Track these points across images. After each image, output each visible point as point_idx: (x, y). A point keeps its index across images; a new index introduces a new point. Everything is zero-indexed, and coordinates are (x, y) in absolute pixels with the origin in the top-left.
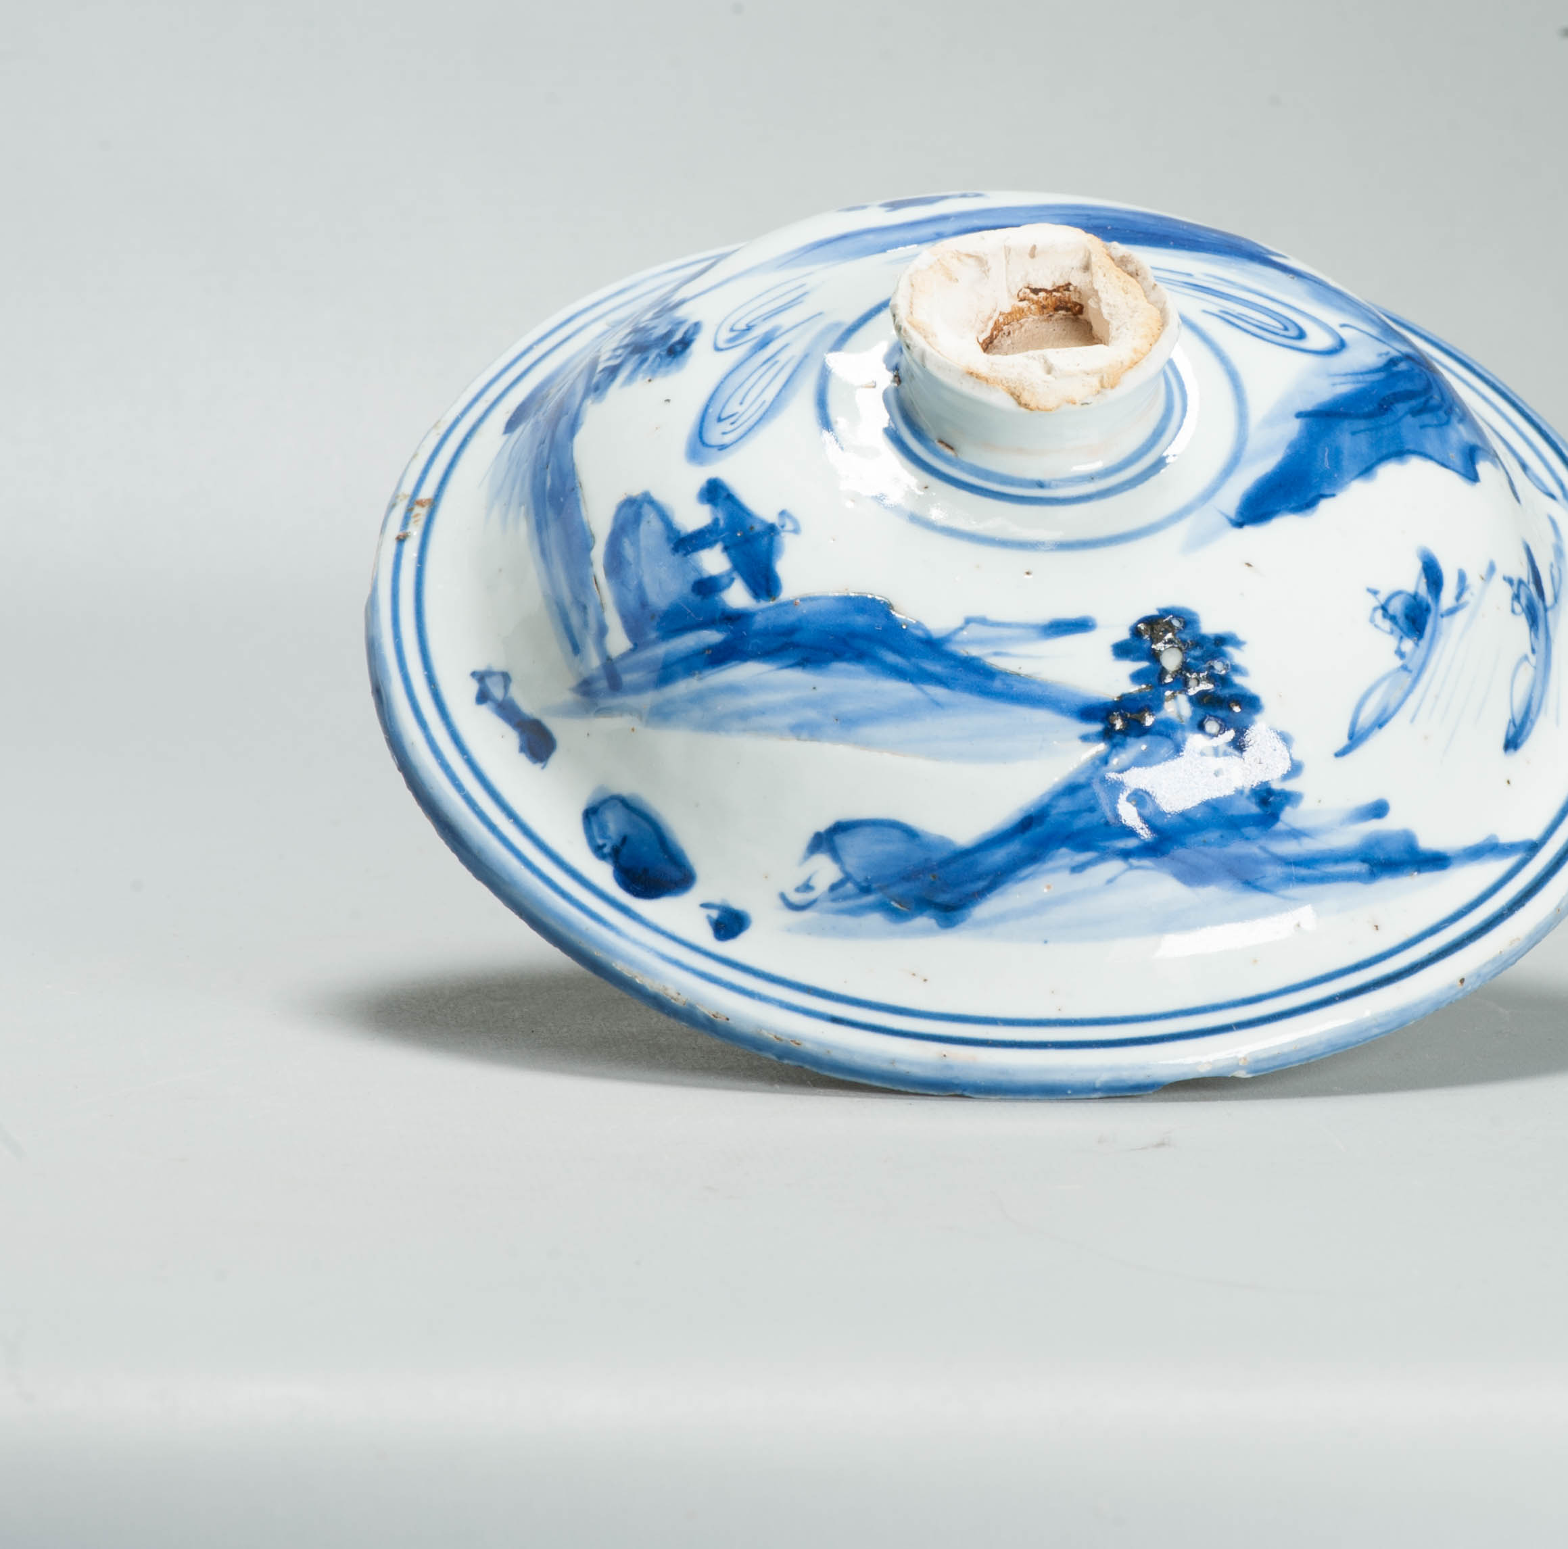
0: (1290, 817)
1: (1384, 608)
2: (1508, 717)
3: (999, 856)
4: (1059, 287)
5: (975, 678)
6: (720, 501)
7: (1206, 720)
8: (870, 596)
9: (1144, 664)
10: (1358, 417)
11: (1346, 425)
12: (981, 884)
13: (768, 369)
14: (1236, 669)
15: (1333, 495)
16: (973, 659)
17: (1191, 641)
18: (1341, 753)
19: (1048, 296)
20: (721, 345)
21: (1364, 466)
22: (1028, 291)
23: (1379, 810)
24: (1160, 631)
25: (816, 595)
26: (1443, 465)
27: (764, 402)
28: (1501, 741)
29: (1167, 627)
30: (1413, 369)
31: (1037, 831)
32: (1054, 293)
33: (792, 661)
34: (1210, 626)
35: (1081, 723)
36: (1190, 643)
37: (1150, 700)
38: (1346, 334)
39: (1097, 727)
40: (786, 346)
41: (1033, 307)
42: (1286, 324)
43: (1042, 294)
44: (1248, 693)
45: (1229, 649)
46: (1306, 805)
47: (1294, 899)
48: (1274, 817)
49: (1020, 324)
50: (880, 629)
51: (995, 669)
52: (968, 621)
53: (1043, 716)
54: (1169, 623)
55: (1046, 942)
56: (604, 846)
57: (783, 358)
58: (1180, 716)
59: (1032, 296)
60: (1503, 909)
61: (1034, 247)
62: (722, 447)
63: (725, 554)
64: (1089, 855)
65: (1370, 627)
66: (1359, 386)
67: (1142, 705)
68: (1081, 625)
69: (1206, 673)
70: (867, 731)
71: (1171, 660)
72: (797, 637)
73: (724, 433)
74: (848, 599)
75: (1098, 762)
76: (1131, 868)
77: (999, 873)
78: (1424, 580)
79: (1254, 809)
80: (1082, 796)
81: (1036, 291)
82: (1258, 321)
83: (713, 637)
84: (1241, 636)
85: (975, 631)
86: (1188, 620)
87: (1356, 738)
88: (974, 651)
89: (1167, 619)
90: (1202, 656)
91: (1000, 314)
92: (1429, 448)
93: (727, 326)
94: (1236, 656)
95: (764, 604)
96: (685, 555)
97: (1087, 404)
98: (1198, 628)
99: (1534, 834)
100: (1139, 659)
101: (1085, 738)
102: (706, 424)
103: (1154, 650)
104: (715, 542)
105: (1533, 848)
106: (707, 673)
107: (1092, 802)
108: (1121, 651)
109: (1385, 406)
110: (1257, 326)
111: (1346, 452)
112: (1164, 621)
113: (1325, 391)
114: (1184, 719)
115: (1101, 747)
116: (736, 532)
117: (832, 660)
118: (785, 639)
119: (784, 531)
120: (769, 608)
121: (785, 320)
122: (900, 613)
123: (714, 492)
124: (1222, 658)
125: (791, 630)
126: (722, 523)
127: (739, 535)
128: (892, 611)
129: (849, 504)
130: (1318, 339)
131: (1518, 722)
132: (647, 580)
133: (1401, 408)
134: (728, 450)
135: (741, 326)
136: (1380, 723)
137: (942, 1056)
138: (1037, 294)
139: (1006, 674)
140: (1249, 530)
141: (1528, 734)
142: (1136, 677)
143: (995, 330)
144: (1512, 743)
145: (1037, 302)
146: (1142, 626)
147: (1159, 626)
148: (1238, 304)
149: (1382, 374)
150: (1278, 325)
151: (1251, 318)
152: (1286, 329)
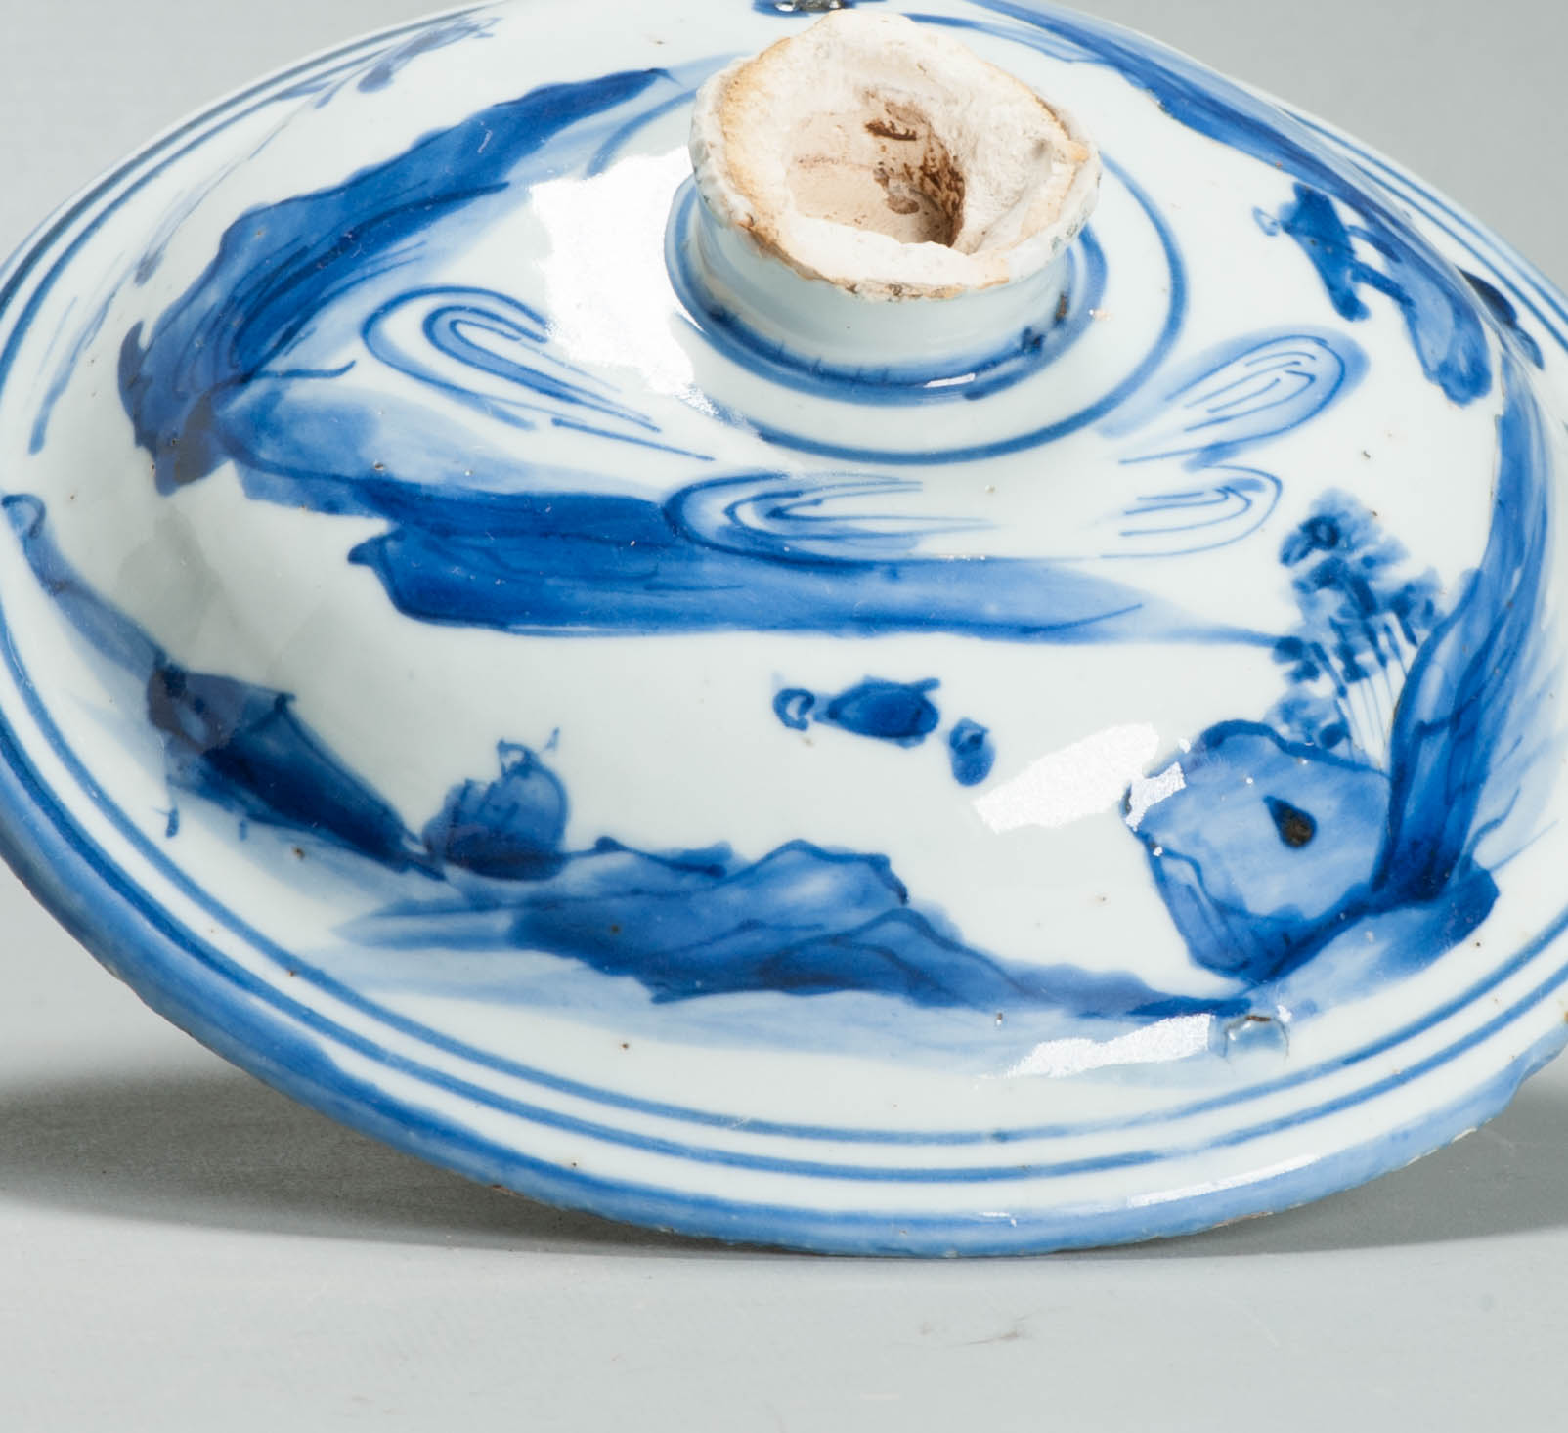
6: (1343, 292)
10: (404, 208)
11: (430, 191)
13: (1227, 406)
15: (498, 105)
20: (1270, 486)
21: (431, 145)
27: (1248, 365)
38: (356, 349)
40: (1189, 429)
42: (451, 335)
57: (1200, 414)
62: (1320, 342)
63: (1353, 249)
66: (380, 255)
72: (1285, 150)
73: (1313, 357)
82: (491, 330)
95: (1319, 190)
96: (1400, 286)
102: (1332, 384)
104: (1361, 265)
113: (443, 231)
116: (1335, 255)
118: (1301, 159)
119: (1274, 219)
123: (1346, 305)
126: (1349, 273)
127: (1331, 250)
130: (404, 328)
134: (1315, 335)
140: (644, 67)
148: (509, 362)
149: (324, 295)
150: (465, 330)
151: (502, 334)
152: (453, 324)
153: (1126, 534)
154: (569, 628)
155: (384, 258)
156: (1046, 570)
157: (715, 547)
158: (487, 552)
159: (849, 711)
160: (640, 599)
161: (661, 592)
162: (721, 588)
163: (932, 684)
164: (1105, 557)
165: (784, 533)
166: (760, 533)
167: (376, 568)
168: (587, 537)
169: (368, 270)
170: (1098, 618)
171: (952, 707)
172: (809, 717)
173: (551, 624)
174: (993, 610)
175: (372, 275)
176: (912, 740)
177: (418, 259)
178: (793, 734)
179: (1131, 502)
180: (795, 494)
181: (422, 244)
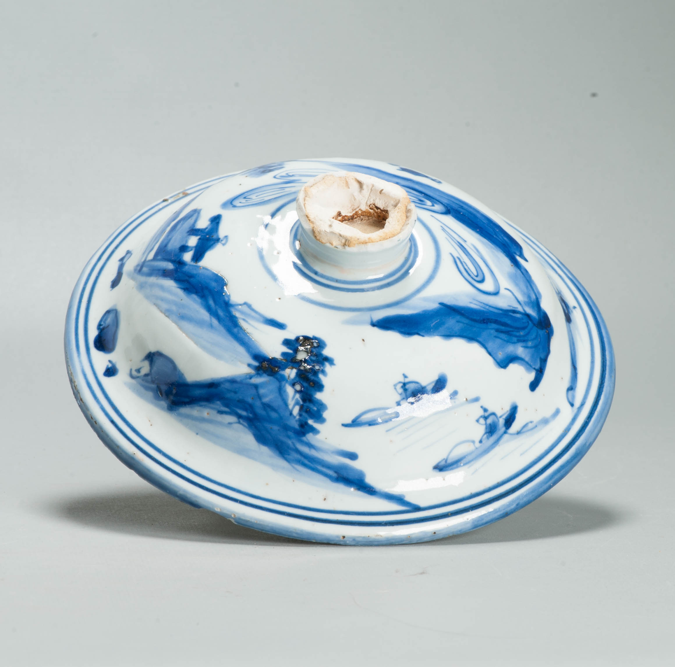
0: (310, 437)
1: (404, 384)
2: (445, 456)
3: (197, 392)
4: (385, 210)
5: (230, 324)
6: (214, 223)
7: (297, 383)
8: (224, 278)
9: (290, 351)
10: (468, 318)
11: (458, 317)
12: (187, 400)
13: (279, 190)
14: (323, 372)
15: (423, 336)
16: (235, 317)
17: (315, 353)
18: (345, 425)
19: (381, 212)
20: (277, 176)
21: (448, 334)
22: (374, 206)
23: (353, 456)
24: (307, 344)
25: (209, 269)
26: (490, 354)
28: (434, 463)
29: (311, 344)
30: (523, 319)
31: (213, 390)
32: (383, 212)
33: (183, 287)
34: (326, 352)
35: (252, 359)
36: (314, 354)
37: (282, 365)
38: (502, 291)
39: (256, 364)
41: (375, 214)
42: (479, 274)
43: (379, 210)
44: (321, 383)
45: (327, 364)
46: (319, 437)
47: (298, 470)
48: (304, 434)
49: (369, 218)
50: (216, 290)
51: (239, 324)
52: (245, 303)
53: (241, 350)
54: (313, 343)
55: (197, 434)
56: (102, 325)
58: (289, 376)
59: (375, 209)
60: (383, 522)
61: (382, 190)
62: (235, 206)
63: (198, 240)
64: (226, 409)
65: (393, 388)
66: (482, 309)
67: (277, 365)
68: (280, 326)
69: (311, 367)
70: (185, 324)
71: (301, 356)
72: (192, 280)
73: (240, 202)
74: (217, 275)
75: (248, 376)
76: (239, 423)
77: (194, 399)
78: (433, 384)
79: (296, 426)
80: (235, 386)
81: (377, 208)
82: (469, 268)
83: (170, 266)
84: (335, 362)
85: (245, 309)
86: (321, 344)
87: (355, 423)
88: (237, 314)
89: (313, 341)
90: (315, 360)
91: (360, 210)
92: (490, 345)
93: (287, 172)
94: (328, 367)
95: (192, 263)
96: (189, 235)
97: (337, 248)
98: (322, 350)
99: (422, 505)
100: (291, 349)
101: (249, 365)
102: (239, 197)
103: (298, 348)
104: (199, 235)
105: (417, 509)
106: (160, 278)
107: (237, 390)
108: (287, 342)
109: (485, 321)
110: (465, 269)
111: (446, 325)
112: (312, 341)
113: (463, 302)
114: (290, 378)
115: (252, 371)
116: (207, 235)
117: (194, 293)
118: (187, 278)
119: (221, 242)
120: (193, 266)
121: (304, 179)
122: (227, 289)
123: (216, 220)
124: (321, 365)
125: (191, 276)
126: (207, 230)
127: (207, 236)
128: (225, 287)
129: (249, 245)
130: (488, 286)
131: (449, 461)
132: (174, 238)
133: (494, 326)
134: (236, 208)
135: (291, 174)
136: (371, 423)
137: (134, 453)
138: (377, 210)
139: (241, 328)
140: (376, 329)
141: (452, 469)
142: (284, 354)
143: (356, 215)
144: (440, 468)
145: (377, 213)
146: (301, 338)
147: (308, 342)
148: (469, 259)
149: (501, 312)
150: (475, 274)
151: (467, 265)
152: (477, 276)
155: (481, 307)
169: (487, 307)
175: (487, 305)
177: (474, 299)
181: (471, 303)
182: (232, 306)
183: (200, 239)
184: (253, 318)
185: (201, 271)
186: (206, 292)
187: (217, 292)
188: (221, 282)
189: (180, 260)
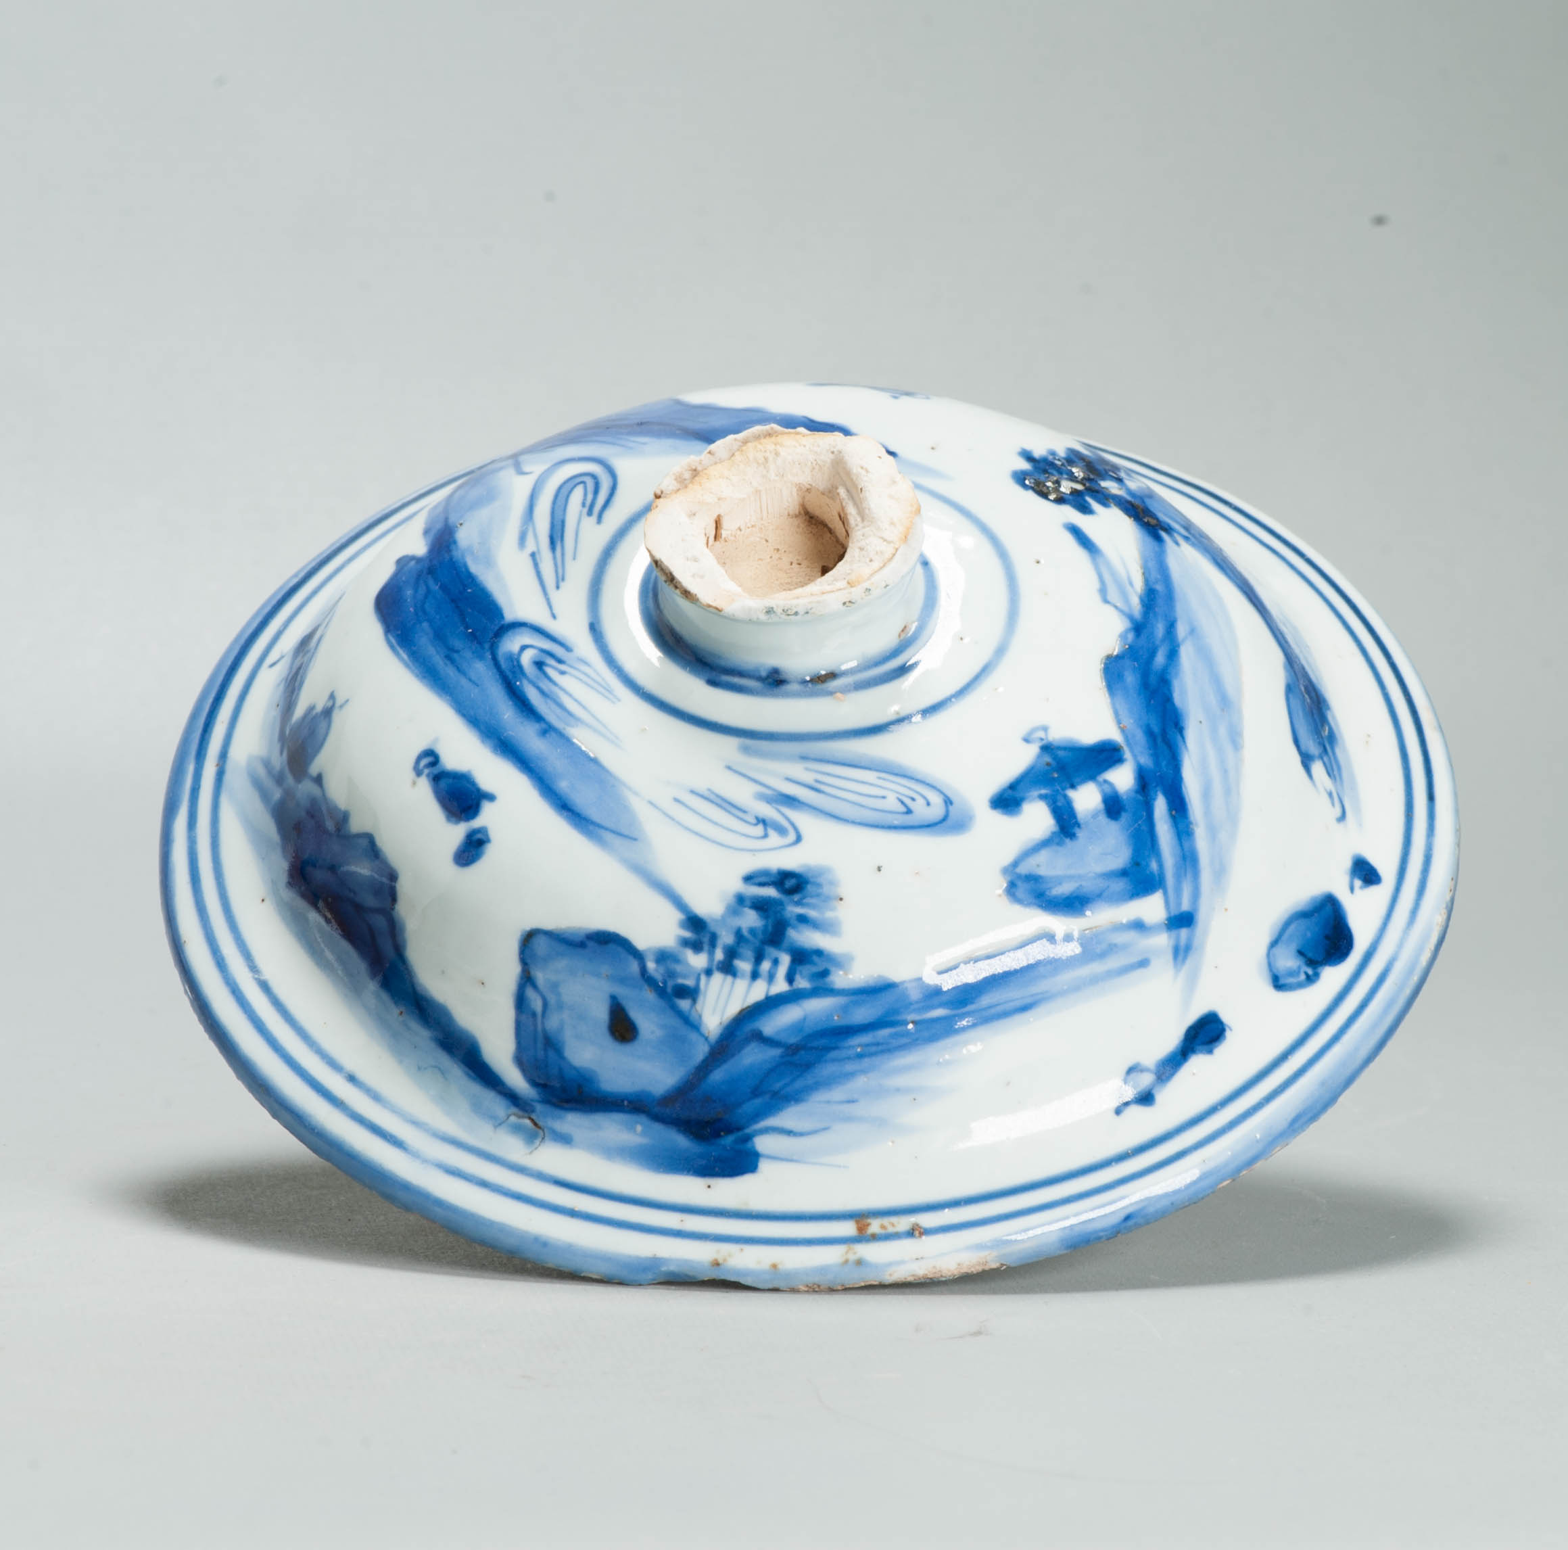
5: (1160, 602)
6: (1018, 795)
8: (1103, 671)
9: (1088, 499)
13: (831, 786)
14: (1053, 454)
16: (1142, 600)
20: (792, 837)
24: (1049, 489)
25: (1112, 711)
27: (879, 778)
29: (1041, 486)
33: (1179, 737)
35: (1166, 542)
36: (1048, 475)
37: (1119, 501)
38: (543, 468)
39: (1164, 534)
40: (788, 779)
42: (571, 487)
45: (1036, 457)
50: (1135, 664)
51: (1146, 588)
52: (1106, 601)
53: (1173, 564)
56: (1306, 974)
57: (809, 778)
62: (948, 802)
63: (1079, 787)
67: (1127, 506)
69: (1070, 469)
71: (1074, 485)
72: (1156, 729)
73: (928, 804)
74: (1110, 688)
82: (586, 496)
83: (1160, 805)
84: (1018, 449)
85: (1114, 598)
86: (1023, 474)
88: (1135, 603)
89: (1033, 485)
90: (1055, 469)
94: (1039, 453)
95: (1127, 755)
96: (1079, 826)
98: (1028, 470)
102: (916, 823)
103: (1070, 493)
104: (1065, 796)
106: (1192, 818)
108: (1085, 509)
116: (1054, 779)
117: (1173, 704)
118: (1159, 740)
119: (1047, 738)
120: (1131, 751)
122: (1115, 650)
123: (1007, 801)
126: (1043, 792)
127: (1056, 776)
128: (1115, 655)
130: (569, 471)
139: (1146, 581)
146: (1051, 498)
148: (565, 514)
150: (579, 488)
151: (585, 500)
152: (581, 483)
153: (676, 800)
154: (401, 652)
156: (613, 786)
157: (495, 658)
158: (428, 591)
159: (443, 784)
160: (438, 660)
161: (448, 662)
162: (470, 680)
163: (491, 797)
164: (651, 803)
165: (528, 674)
166: (520, 667)
167: (396, 570)
168: (462, 615)
169: (614, 440)
170: (606, 829)
171: (488, 817)
172: (426, 771)
173: (399, 644)
174: (563, 785)
175: (608, 443)
176: (454, 819)
178: (412, 774)
179: (702, 787)
180: (560, 661)
182: (1131, 618)
183: (1073, 786)
184: (1113, 574)
185: (1128, 722)
186: (1153, 680)
187: (1136, 660)
188: (1113, 669)
189: (1137, 792)
